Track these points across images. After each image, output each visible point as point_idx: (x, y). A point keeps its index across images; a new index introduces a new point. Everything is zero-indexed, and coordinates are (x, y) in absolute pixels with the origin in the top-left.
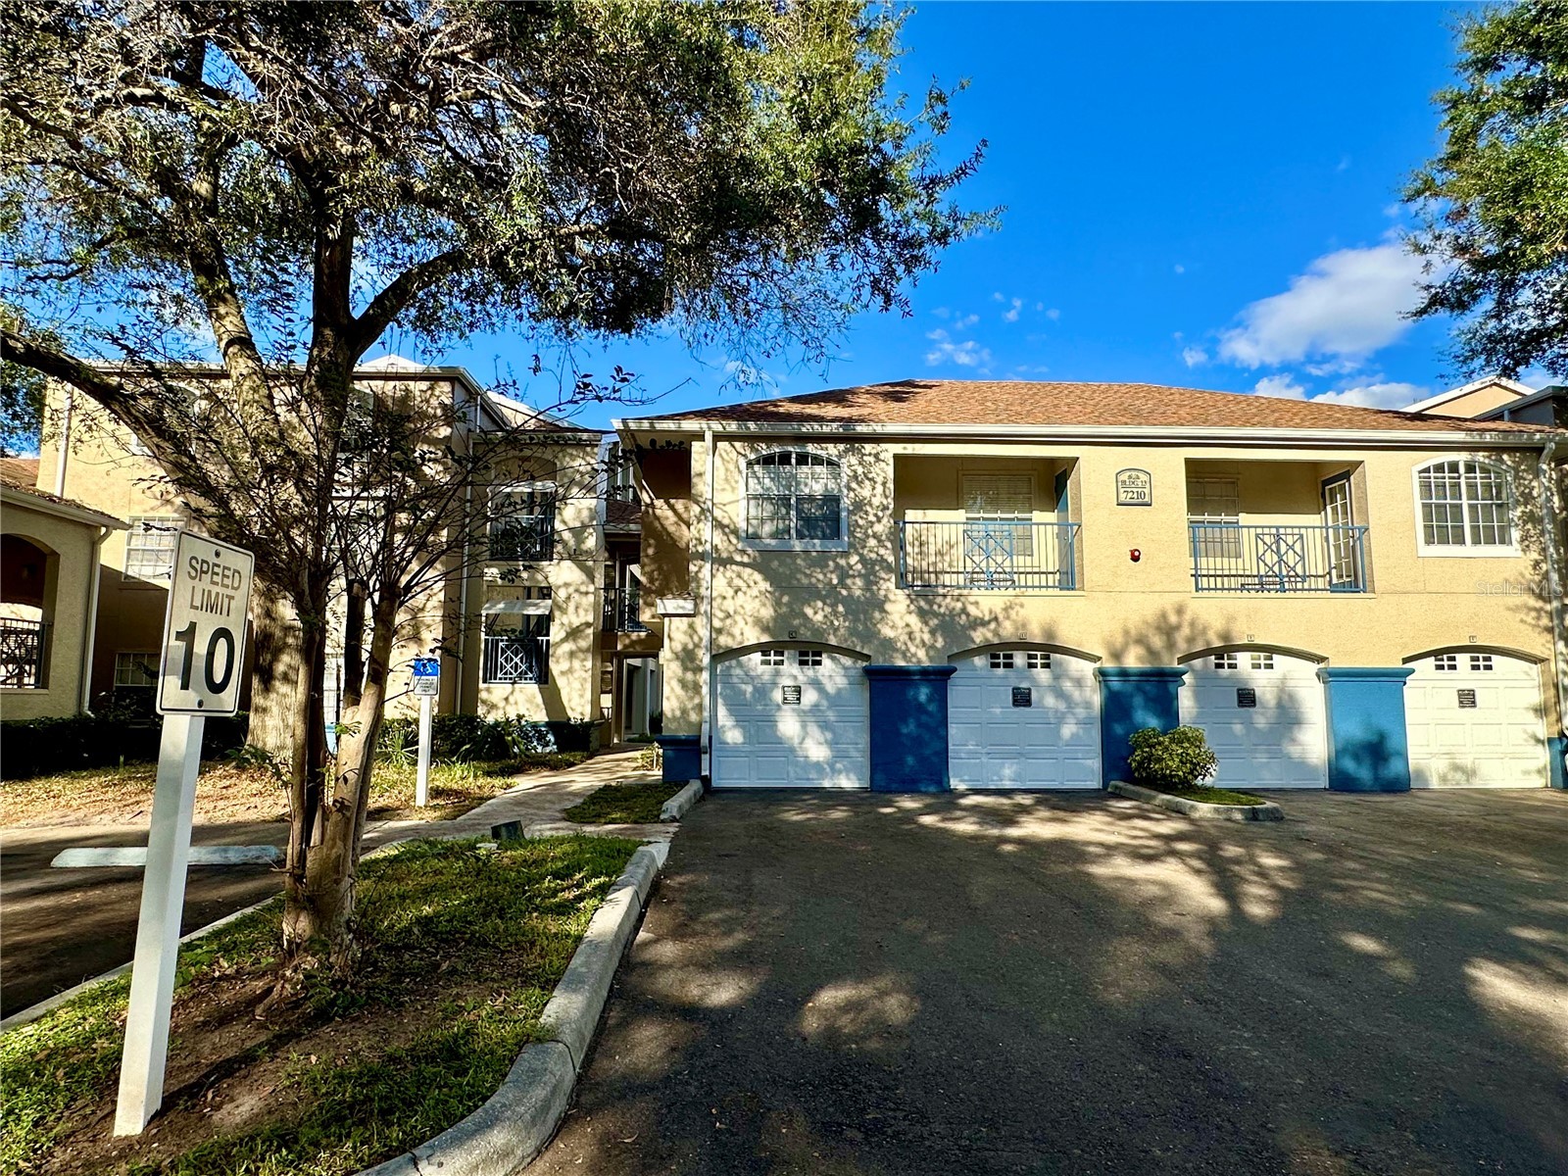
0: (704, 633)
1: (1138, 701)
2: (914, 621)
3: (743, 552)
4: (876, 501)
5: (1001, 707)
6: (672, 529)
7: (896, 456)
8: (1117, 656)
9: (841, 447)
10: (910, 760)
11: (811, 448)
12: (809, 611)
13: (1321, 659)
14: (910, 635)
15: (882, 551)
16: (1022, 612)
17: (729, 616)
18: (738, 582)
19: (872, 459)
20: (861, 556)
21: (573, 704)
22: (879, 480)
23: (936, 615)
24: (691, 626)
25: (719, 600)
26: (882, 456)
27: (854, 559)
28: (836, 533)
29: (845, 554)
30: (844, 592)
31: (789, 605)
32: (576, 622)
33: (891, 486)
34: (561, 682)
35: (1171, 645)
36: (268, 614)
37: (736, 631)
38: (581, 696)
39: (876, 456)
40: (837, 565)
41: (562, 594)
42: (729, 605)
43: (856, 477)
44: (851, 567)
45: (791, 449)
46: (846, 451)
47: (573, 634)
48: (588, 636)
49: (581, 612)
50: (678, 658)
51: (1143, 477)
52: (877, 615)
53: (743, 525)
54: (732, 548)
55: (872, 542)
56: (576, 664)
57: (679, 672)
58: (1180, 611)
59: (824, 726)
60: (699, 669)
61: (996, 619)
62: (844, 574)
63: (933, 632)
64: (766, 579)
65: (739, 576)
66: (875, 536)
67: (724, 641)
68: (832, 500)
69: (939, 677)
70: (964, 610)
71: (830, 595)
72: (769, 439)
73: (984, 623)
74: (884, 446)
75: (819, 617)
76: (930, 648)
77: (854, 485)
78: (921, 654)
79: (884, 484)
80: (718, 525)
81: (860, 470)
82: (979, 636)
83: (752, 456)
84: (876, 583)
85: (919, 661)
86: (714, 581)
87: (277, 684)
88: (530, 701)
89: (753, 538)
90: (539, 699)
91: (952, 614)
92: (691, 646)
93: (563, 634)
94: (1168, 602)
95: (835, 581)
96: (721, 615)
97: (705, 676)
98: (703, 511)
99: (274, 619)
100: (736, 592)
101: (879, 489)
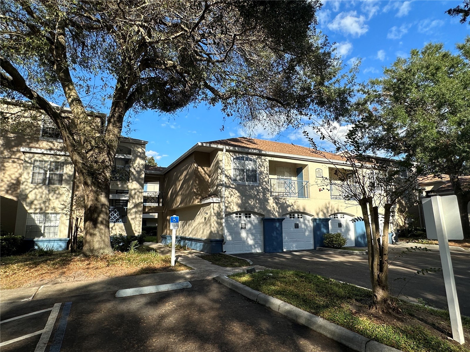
0: (223, 207)
1: (322, 226)
2: (274, 205)
3: (233, 184)
4: (265, 172)
5: (293, 229)
6: (204, 175)
7: (269, 160)
8: (318, 214)
9: (256, 156)
10: (275, 243)
11: (249, 156)
12: (250, 202)
13: (353, 216)
14: (274, 209)
15: (267, 186)
16: (298, 203)
17: (229, 203)
18: (231, 193)
19: (264, 160)
20: (262, 187)
21: (136, 229)
22: (266, 166)
23: (280, 204)
24: (219, 206)
25: (227, 198)
26: (266, 160)
27: (260, 188)
28: (256, 181)
29: (258, 186)
30: (258, 197)
31: (245, 200)
32: (137, 202)
33: (268, 168)
34: (132, 222)
35: (328, 212)
36: (97, 199)
37: (231, 207)
38: (139, 226)
39: (265, 160)
40: (256, 189)
41: (133, 192)
42: (229, 200)
43: (260, 165)
44: (260, 190)
45: (244, 156)
46: (258, 158)
47: (136, 206)
48: (141, 206)
49: (140, 199)
50: (216, 215)
51: (321, 171)
52: (266, 203)
53: (232, 176)
54: (230, 183)
55: (264, 183)
56: (138, 216)
57: (216, 219)
58: (329, 204)
59: (252, 234)
60: (222, 218)
61: (292, 205)
62: (258, 191)
63: (279, 208)
64: (239, 192)
65: (232, 191)
66: (265, 182)
67: (228, 210)
68: (254, 171)
69: (280, 220)
70: (286, 202)
71: (255, 197)
72: (239, 152)
73: (290, 206)
74: (267, 157)
75: (252, 203)
76: (278, 212)
77: (260, 167)
78: (277, 214)
79: (267, 167)
80: (226, 176)
81: (261, 163)
82: (289, 209)
83: (235, 157)
84: (266, 194)
85: (276, 216)
86: (225, 192)
87: (99, 225)
88: (121, 228)
89: (235, 180)
90: (124, 228)
91: (283, 203)
92: (219, 212)
93: (133, 206)
94: (327, 202)
95: (256, 194)
96: (227, 202)
97: (224, 220)
98: (222, 171)
99: (98, 202)
100: (231, 196)
101: (266, 169)
